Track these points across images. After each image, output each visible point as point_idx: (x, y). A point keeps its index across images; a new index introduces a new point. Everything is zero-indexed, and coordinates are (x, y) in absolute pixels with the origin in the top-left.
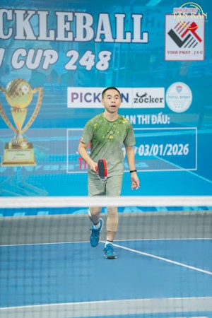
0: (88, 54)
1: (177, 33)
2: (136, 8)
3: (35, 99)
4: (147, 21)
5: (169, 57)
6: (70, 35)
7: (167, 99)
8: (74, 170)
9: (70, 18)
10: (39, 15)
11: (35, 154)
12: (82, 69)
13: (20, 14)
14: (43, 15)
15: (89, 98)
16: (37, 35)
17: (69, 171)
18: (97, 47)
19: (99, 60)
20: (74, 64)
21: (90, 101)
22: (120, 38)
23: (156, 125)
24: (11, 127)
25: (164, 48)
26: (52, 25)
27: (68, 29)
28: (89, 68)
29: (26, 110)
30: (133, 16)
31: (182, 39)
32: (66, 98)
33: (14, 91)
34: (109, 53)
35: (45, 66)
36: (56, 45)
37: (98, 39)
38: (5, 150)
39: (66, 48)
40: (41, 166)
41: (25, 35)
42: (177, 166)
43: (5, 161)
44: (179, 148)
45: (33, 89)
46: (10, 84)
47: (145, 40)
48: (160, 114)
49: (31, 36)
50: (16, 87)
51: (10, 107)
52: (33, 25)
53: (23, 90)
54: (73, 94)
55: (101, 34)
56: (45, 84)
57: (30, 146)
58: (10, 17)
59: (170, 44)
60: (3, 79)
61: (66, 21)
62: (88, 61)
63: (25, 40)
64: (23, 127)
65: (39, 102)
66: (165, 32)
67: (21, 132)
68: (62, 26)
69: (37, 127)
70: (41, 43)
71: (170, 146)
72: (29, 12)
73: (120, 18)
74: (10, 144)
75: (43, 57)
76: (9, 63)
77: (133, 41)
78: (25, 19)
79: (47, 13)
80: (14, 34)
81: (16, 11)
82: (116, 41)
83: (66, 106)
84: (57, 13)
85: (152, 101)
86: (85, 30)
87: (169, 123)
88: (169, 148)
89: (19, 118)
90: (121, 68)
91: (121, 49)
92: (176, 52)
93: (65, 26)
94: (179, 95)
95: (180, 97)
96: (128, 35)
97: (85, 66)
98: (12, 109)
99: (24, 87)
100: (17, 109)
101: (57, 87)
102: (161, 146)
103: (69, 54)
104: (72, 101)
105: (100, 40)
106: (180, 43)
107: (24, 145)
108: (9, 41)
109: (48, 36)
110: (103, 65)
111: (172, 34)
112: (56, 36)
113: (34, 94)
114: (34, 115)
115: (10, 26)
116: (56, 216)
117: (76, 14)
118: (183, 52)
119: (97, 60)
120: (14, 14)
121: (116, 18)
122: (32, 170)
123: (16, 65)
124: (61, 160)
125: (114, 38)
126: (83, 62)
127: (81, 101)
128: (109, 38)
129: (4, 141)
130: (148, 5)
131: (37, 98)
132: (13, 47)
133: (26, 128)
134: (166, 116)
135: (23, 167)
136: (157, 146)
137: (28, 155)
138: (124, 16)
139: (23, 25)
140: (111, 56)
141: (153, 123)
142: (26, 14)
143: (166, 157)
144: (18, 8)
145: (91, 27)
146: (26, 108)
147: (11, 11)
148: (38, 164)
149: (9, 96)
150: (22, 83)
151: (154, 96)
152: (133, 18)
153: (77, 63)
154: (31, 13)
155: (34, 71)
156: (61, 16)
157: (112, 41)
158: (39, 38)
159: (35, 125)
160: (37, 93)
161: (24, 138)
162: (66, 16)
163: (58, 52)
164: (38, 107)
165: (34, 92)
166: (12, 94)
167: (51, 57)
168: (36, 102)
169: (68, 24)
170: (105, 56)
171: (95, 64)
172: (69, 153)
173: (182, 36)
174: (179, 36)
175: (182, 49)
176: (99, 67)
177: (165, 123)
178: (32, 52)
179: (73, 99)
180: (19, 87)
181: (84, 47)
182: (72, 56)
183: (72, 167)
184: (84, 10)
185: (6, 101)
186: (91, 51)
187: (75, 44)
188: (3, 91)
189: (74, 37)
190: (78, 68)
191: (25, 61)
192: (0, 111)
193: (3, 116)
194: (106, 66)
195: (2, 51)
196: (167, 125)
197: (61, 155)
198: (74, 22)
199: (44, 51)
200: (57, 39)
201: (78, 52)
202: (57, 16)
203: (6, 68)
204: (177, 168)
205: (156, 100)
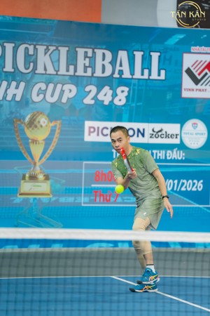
0: (106, 89)
1: (194, 71)
2: (155, 46)
3: (53, 132)
4: (165, 59)
5: (185, 94)
6: (89, 70)
7: (183, 135)
8: (89, 203)
9: (90, 54)
10: (59, 50)
11: (51, 186)
12: (99, 103)
13: (41, 49)
14: (64, 50)
15: (106, 132)
16: (57, 69)
17: (84, 203)
18: (115, 83)
19: (117, 95)
20: (92, 99)
21: (107, 135)
22: (138, 75)
23: (171, 161)
24: (29, 158)
25: (180, 85)
26: (72, 60)
27: (87, 64)
28: (106, 103)
29: (44, 142)
30: (152, 53)
31: (199, 77)
32: (83, 131)
33: (33, 123)
34: (126, 89)
35: (64, 100)
36: (75, 80)
37: (116, 75)
38: (22, 181)
39: (85, 83)
40: (57, 198)
41: (45, 69)
42: (190, 201)
43: (22, 192)
44: (194, 184)
45: (51, 122)
46: (29, 116)
47: (163, 77)
48: (175, 150)
49: (51, 70)
50: (35, 120)
51: (28, 139)
52: (53, 60)
53: (42, 123)
54: (90, 128)
55: (119, 71)
56: (64, 118)
57: (47, 178)
58: (31, 52)
59: (187, 82)
60: (23, 112)
61: (86, 56)
62: (106, 96)
63: (46, 74)
64: (40, 159)
65: (57, 135)
66: (182, 70)
67: (38, 164)
68: (81, 62)
69: (54, 159)
70: (60, 77)
71: (185, 181)
72: (50, 47)
73: (138, 55)
74: (27, 175)
75: (62, 92)
76: (29, 97)
77: (151, 78)
78: (45, 54)
79: (67, 49)
80: (35, 68)
81: (37, 47)
82: (134, 77)
83: (83, 139)
84: (77, 49)
85: (167, 136)
86: (103, 66)
87: (184, 158)
88: (183, 184)
89: (37, 150)
90: (138, 104)
91: (139, 85)
92: (193, 90)
93: (85, 62)
94: (194, 132)
96: (146, 72)
97: (103, 101)
98: (30, 141)
99: (43, 120)
100: (35, 141)
101: (75, 121)
102: (176, 182)
103: (87, 89)
104: (89, 135)
105: (118, 76)
106: (196, 81)
107: (41, 177)
108: (30, 75)
109: (68, 71)
110: (120, 100)
111: (189, 72)
112: (75, 71)
113: (52, 127)
114: (52, 148)
115: (32, 60)
116: (72, 249)
117: (95, 50)
118: (200, 90)
119: (114, 95)
120: (35, 49)
121: (134, 55)
122: (48, 201)
123: (36, 98)
124: (77, 192)
125: (132, 74)
126: (100, 97)
127: (98, 135)
128: (127, 75)
129: (21, 172)
130: (166, 43)
131: (55, 130)
132: (34, 81)
133: (44, 160)
134: (181, 152)
135: (39, 198)
136: (171, 181)
137: (44, 187)
138: (142, 53)
139: (43, 60)
140: (129, 92)
141: (168, 158)
142: (47, 50)
143: (180, 193)
144: (40, 43)
145: (110, 63)
146: (44, 140)
147: (32, 46)
148: (54, 196)
149: (28, 128)
150: (41, 115)
151: (170, 132)
152: (151, 56)
153: (95, 98)
154: (52, 48)
155: (53, 105)
156: (81, 52)
157: (130, 77)
158: (59, 73)
159: (52, 157)
160: (56, 126)
161: (41, 169)
162: (86, 53)
163: (77, 86)
164: (55, 140)
165: (52, 125)
166: (30, 127)
167: (70, 91)
168: (54, 134)
169: (87, 60)
170: (123, 91)
171: (113, 99)
172: (85, 185)
173: (199, 74)
174: (196, 74)
175: (199, 86)
176: (116, 102)
177: (180, 159)
178: (51, 86)
179: (90, 132)
180: (37, 120)
181: (101, 83)
182: (90, 91)
183: (87, 199)
184: (104, 47)
185: (25, 134)
186: (109, 86)
187: (93, 79)
188: (22, 123)
189: (93, 72)
190: (95, 103)
191: (45, 95)
192: (19, 143)
193: (21, 148)
194: (124, 101)
195: (22, 85)
196: (182, 161)
197: (77, 187)
198: (93, 59)
199: (63, 85)
200: (76, 74)
201: (97, 87)
202: (77, 52)
203: (25, 102)
204: (191, 204)
205: (172, 136)
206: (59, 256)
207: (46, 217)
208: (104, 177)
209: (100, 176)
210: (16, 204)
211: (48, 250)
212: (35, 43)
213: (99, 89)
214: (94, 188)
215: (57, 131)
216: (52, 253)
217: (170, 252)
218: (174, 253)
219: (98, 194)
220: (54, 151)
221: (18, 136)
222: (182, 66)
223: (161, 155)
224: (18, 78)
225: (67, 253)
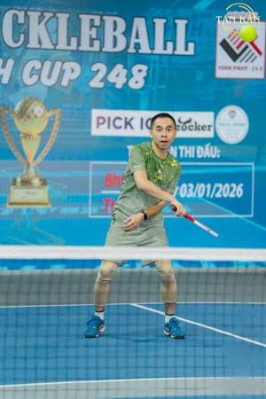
0: (119, 67)
1: (231, 44)
2: (180, 12)
3: (50, 123)
4: (194, 28)
5: (220, 74)
6: (97, 43)
7: (217, 127)
8: (99, 214)
9: (97, 22)
10: (57, 18)
11: (50, 192)
12: (110, 86)
13: (34, 16)
14: (63, 18)
15: (118, 123)
16: (55, 42)
17: (92, 214)
18: (130, 60)
19: (132, 76)
20: (101, 81)
21: (120, 127)
22: (159, 49)
23: (203, 160)
24: (21, 158)
25: (214, 62)
26: (74, 30)
27: (94, 36)
28: (119, 86)
29: (39, 137)
30: (177, 21)
31: (238, 52)
32: (90, 122)
33: (25, 113)
34: (144, 68)
35: (65, 83)
36: (79, 56)
37: (131, 50)
38: (12, 188)
39: (91, 59)
40: (57, 208)
41: (40, 43)
42: (227, 211)
43: (12, 201)
44: (231, 189)
45: (49, 110)
46: (20, 104)
47: (191, 51)
48: (207, 146)
49: (47, 44)
50: (27, 108)
51: (19, 133)
52: (50, 31)
53: (36, 112)
54: (99, 118)
55: (136, 44)
56: (64, 105)
57: (44, 182)
58: (21, 20)
59: (222, 57)
60: (11, 98)
61: (92, 26)
62: (118, 76)
63: (40, 49)
64: (35, 158)
65: (56, 127)
66: (215, 42)
67: (32, 165)
68: (86, 32)
69: (53, 159)
70: (60, 53)
71: (220, 185)
72: (45, 14)
73: (160, 24)
74: (19, 180)
75: (62, 71)
76: (19, 78)
77: (176, 53)
78: (40, 22)
79: (68, 15)
80: (27, 41)
81: (29, 13)
82: (155, 52)
83: (90, 133)
84: (81, 16)
85: (197, 128)
86: (115, 37)
87: (219, 156)
88: (218, 189)
89: (30, 148)
90: (161, 87)
91: (161, 63)
92: (230, 68)
93: (90, 33)
94: (232, 122)
95: (233, 125)
96: (170, 45)
97: (115, 84)
98: (21, 135)
99: (38, 109)
100: (27, 136)
101: (78, 109)
102: (209, 186)
103: (95, 68)
104: (98, 127)
105: (134, 51)
106: (234, 57)
107: (36, 182)
108: (20, 49)
109: (69, 44)
110: (137, 82)
111: (225, 44)
112: (79, 45)
113: (50, 117)
114: (50, 144)
115: (22, 31)
116: (77, 271)
117: (104, 18)
118: (239, 68)
119: (129, 76)
120: (26, 16)
121: (154, 23)
122: (45, 213)
123: (28, 80)
124: (82, 201)
125: (152, 48)
126: (111, 78)
127: (109, 127)
128: (145, 49)
129: (11, 175)
130: (195, 7)
131: (53, 122)
132: (25, 58)
133: (39, 160)
134: (216, 148)
135: (35, 209)
136: (203, 185)
137: (41, 194)
138: (164, 21)
139: (37, 30)
140: (148, 71)
141: (199, 156)
142: (41, 17)
143: (215, 200)
144: (32, 9)
145: (123, 34)
146: (39, 134)
147: (22, 13)
148: (53, 205)
149: (18, 119)
150: (35, 103)
151: (200, 123)
152: (176, 24)
153: (104, 79)
154: (48, 15)
155: (50, 88)
156: (85, 19)
157: (149, 52)
158: (57, 47)
159: (50, 156)
160: (54, 116)
161: (36, 172)
162: (92, 20)
163: (81, 64)
164: (54, 134)
165: (49, 114)
166: (22, 117)
167: (73, 71)
168: (52, 127)
169: (94, 30)
170: (140, 71)
171: (127, 81)
172: (93, 191)
173: (238, 47)
174: (234, 47)
175: (237, 63)
176: (132, 84)
177: (213, 156)
178: (48, 64)
179: (98, 124)
180: (30, 109)
181: (113, 60)
182: (98, 71)
183: (96, 210)
184: (115, 13)
185: (14, 126)
186: (122, 64)
187: (102, 55)
188: (11, 112)
189: (102, 46)
190: (105, 85)
191: (40, 76)
192: (7, 138)
193: (10, 144)
194: (141, 84)
195: (11, 63)
196: (216, 160)
197: (83, 195)
198: (101, 28)
199: (63, 63)
200: (80, 48)
201: (107, 65)
202: (80, 19)
203: (15, 85)
204: (228, 214)
205: (203, 128)
206: (61, 279)
207: (43, 231)
208: (116, 181)
209: (112, 180)
210: (5, 216)
211: (47, 271)
212: (25, 8)
213: (110, 68)
214: (105, 195)
215: (57, 123)
216: (52, 275)
217: (203, 273)
218: (208, 274)
219: (110, 203)
220: (52, 149)
221: (6, 130)
222: (215, 36)
223: (189, 152)
224: (4, 55)
225: (71, 276)
